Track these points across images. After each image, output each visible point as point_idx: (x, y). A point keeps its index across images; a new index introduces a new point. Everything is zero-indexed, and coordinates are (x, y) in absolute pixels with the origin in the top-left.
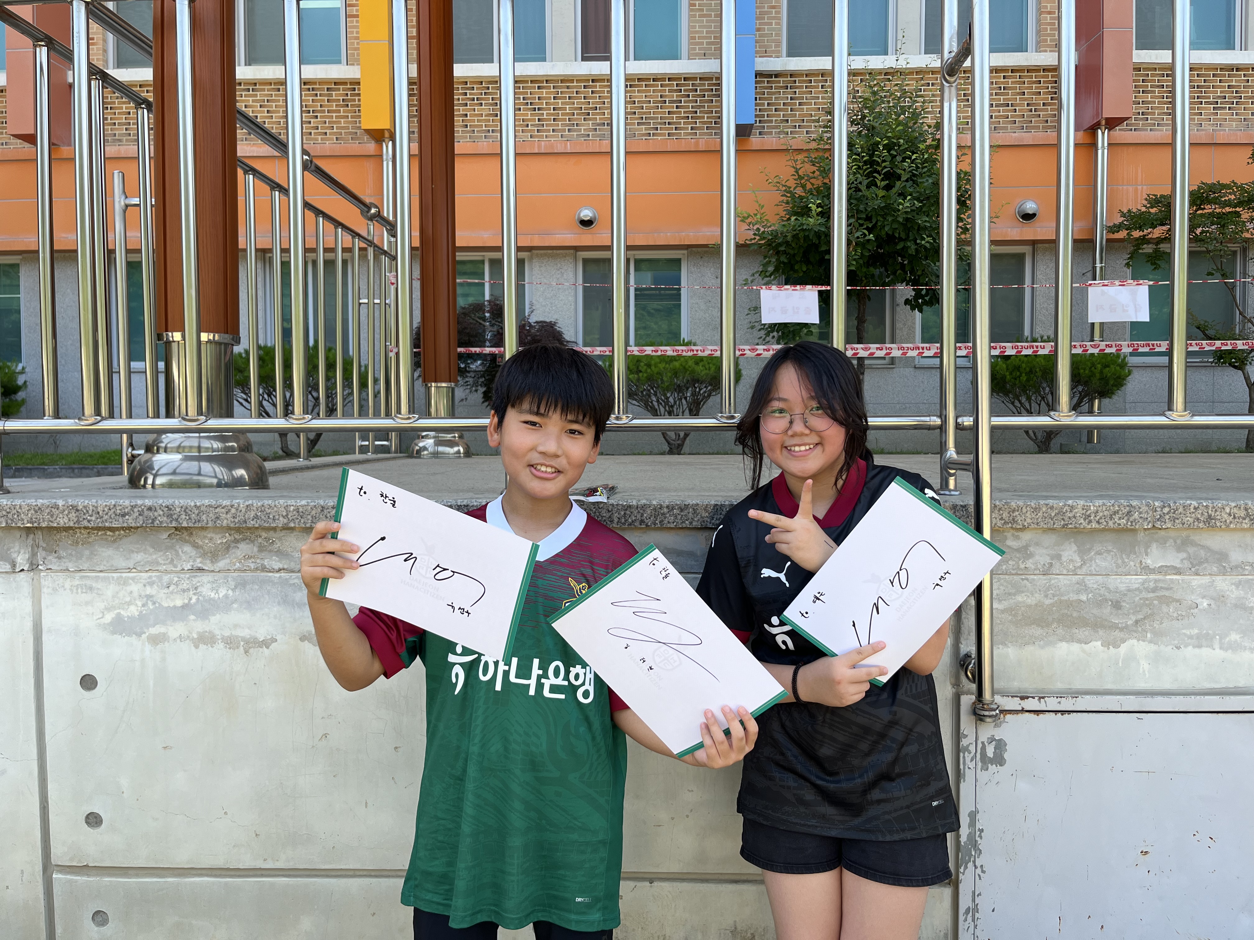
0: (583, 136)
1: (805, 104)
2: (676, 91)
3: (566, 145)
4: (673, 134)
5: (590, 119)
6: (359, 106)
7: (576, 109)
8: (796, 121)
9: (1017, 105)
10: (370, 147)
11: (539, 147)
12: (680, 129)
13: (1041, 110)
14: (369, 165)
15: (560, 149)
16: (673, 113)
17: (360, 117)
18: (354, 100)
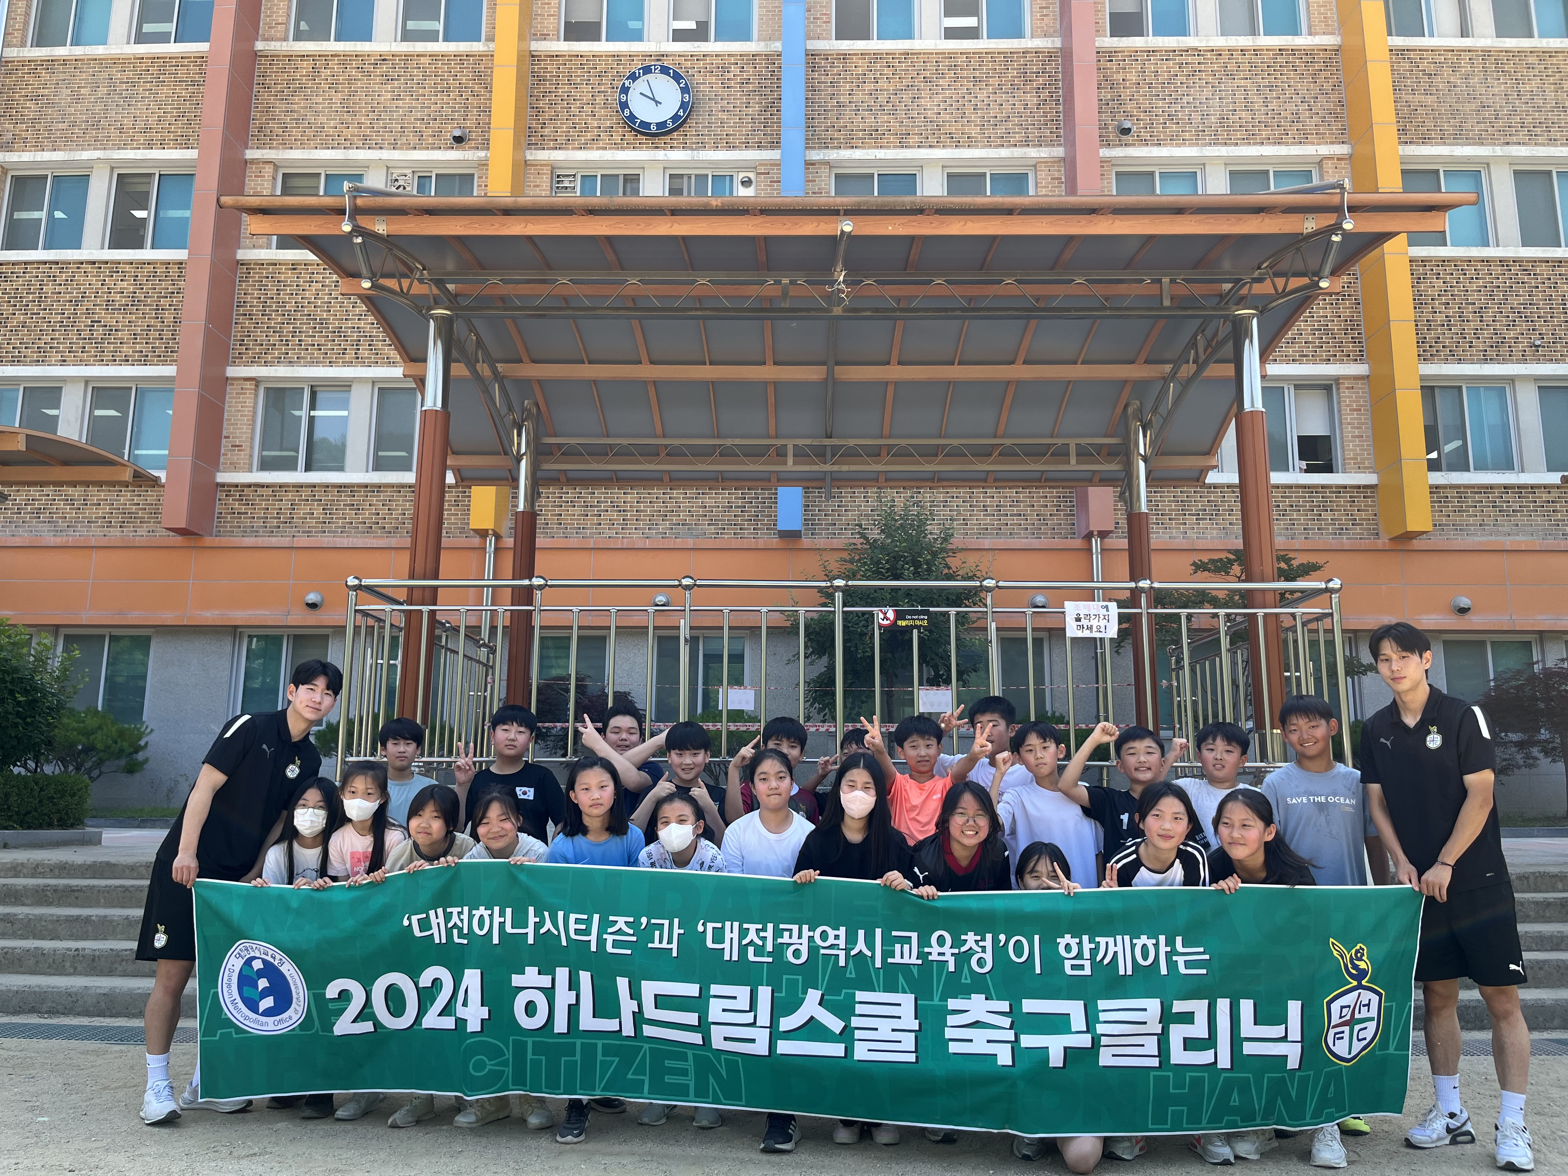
0: (661, 533)
1: (849, 511)
2: (741, 498)
3: (645, 542)
4: (738, 534)
5: (667, 520)
6: (469, 506)
7: (656, 511)
8: (842, 524)
9: (1029, 515)
10: (476, 541)
11: (622, 543)
12: (745, 529)
13: (1049, 520)
14: (473, 556)
15: (640, 545)
16: (739, 516)
17: (469, 515)
18: (465, 501)
